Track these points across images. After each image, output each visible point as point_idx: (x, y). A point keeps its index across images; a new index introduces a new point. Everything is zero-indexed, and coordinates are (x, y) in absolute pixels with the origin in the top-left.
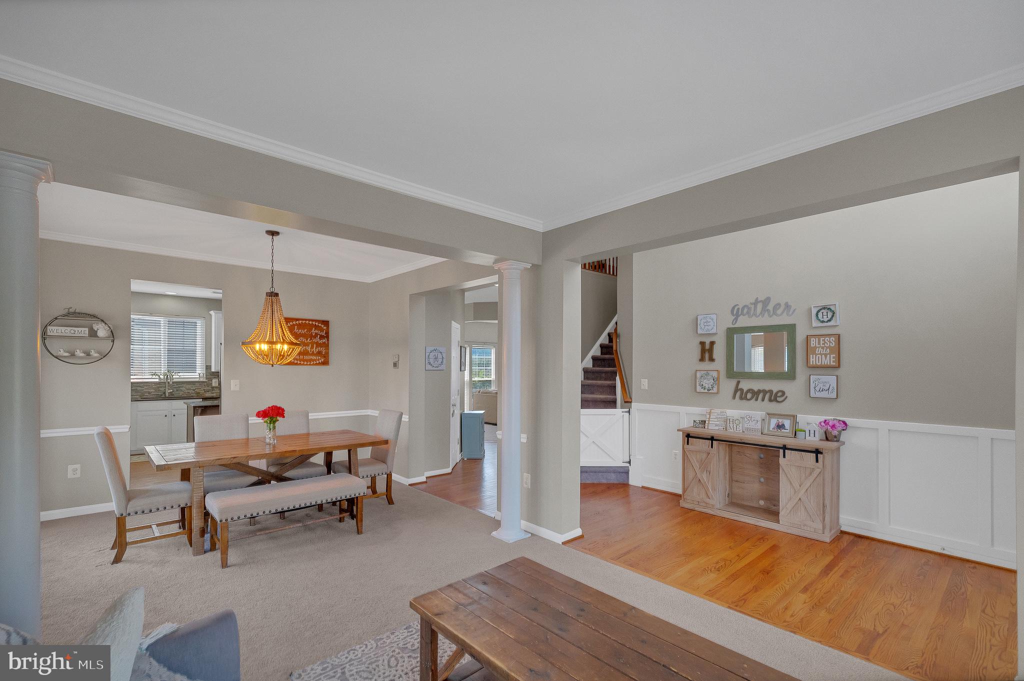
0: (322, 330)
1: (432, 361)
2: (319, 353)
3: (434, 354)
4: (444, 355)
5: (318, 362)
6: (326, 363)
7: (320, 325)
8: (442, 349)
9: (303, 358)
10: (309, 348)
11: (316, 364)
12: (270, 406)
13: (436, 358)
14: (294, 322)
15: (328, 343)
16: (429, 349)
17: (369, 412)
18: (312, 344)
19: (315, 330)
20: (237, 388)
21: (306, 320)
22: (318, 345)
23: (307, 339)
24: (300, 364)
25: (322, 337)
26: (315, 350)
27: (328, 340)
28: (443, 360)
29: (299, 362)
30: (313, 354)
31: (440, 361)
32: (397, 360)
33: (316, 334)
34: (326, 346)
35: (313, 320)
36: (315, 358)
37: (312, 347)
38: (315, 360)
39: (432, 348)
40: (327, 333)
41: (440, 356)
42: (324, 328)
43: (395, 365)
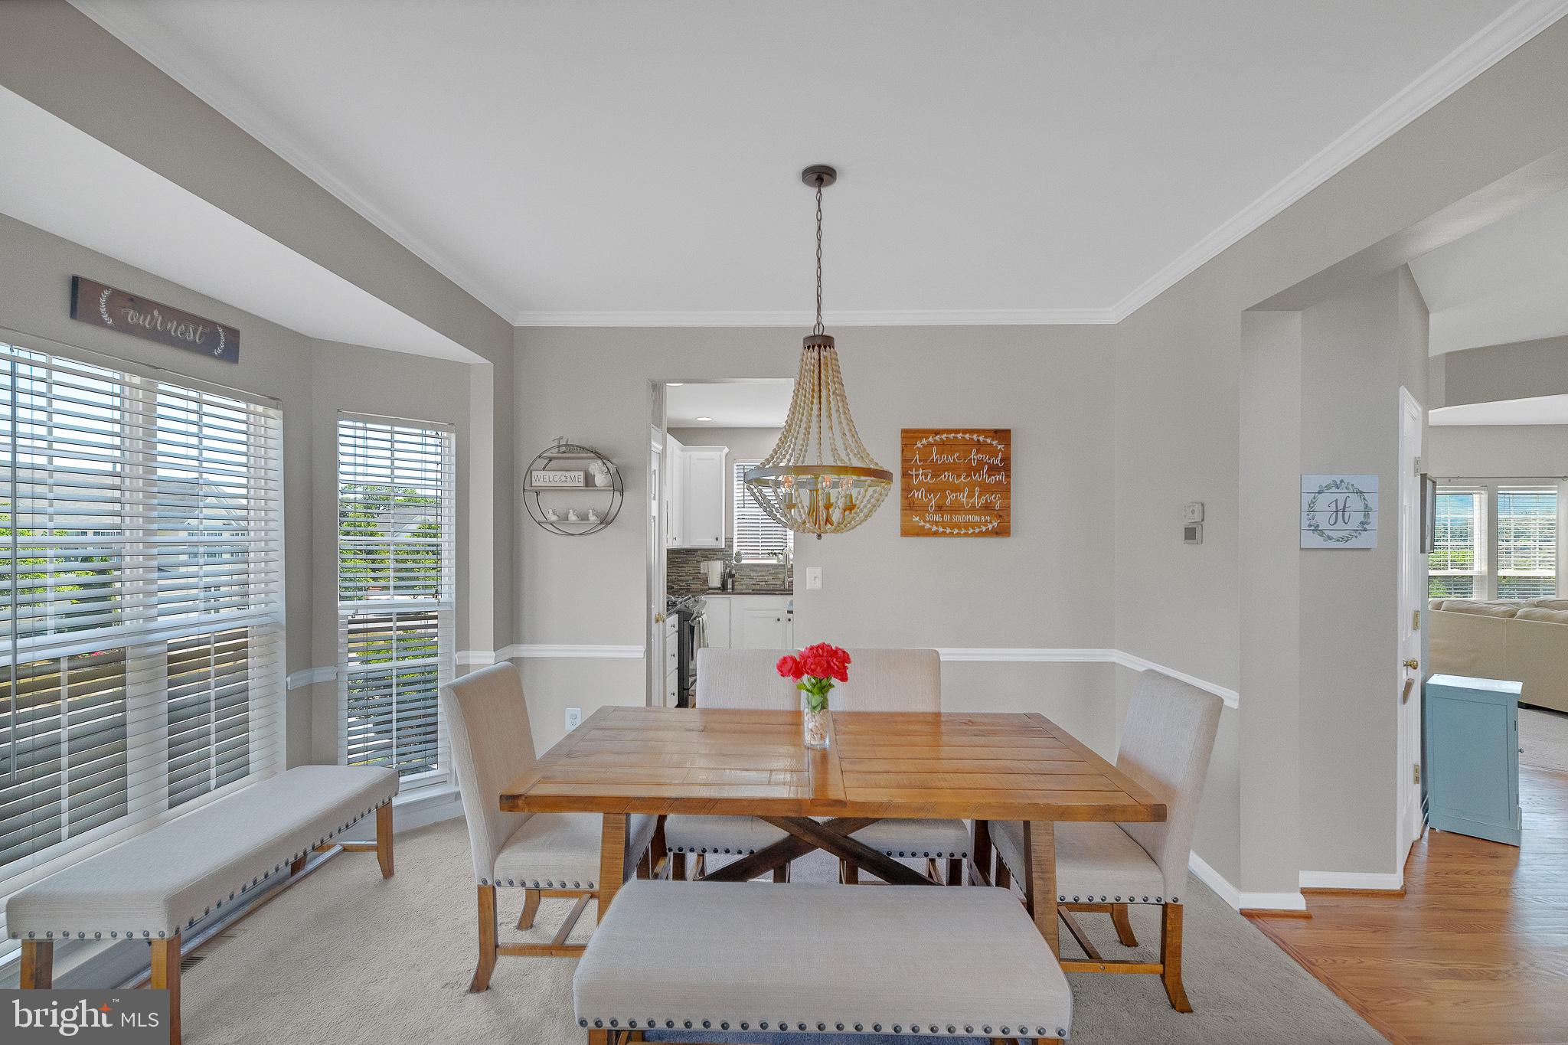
0: (994, 453)
1: (1323, 520)
2: (987, 507)
3: (1334, 497)
4: (1373, 501)
5: (984, 529)
6: (1002, 531)
7: (989, 441)
8: (1368, 482)
9: (951, 518)
10: (963, 498)
11: (981, 534)
12: (815, 644)
13: (1340, 512)
14: (930, 439)
15: (1009, 483)
16: (1313, 482)
17: (1115, 656)
18: (972, 486)
19: (977, 454)
20: (818, 584)
21: (957, 431)
22: (985, 489)
23: (959, 476)
24: (944, 534)
25: (993, 470)
26: (978, 501)
27: (1008, 476)
28: (1367, 515)
29: (941, 530)
30: (973, 510)
31: (1356, 519)
32: (1197, 517)
33: (981, 463)
34: (1005, 490)
35: (972, 431)
36: (976, 518)
37: (971, 496)
38: (978, 524)
39: (1326, 480)
40: (1006, 460)
41: (1355, 502)
42: (999, 447)
43: (1190, 534)
